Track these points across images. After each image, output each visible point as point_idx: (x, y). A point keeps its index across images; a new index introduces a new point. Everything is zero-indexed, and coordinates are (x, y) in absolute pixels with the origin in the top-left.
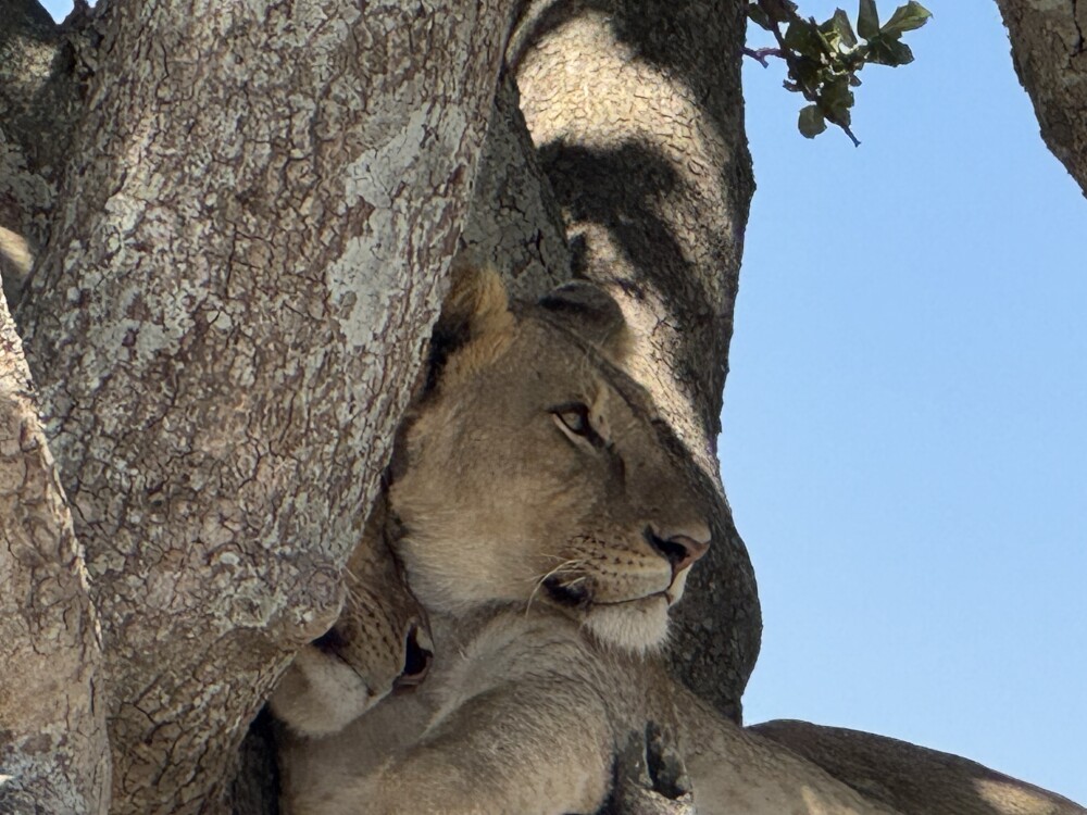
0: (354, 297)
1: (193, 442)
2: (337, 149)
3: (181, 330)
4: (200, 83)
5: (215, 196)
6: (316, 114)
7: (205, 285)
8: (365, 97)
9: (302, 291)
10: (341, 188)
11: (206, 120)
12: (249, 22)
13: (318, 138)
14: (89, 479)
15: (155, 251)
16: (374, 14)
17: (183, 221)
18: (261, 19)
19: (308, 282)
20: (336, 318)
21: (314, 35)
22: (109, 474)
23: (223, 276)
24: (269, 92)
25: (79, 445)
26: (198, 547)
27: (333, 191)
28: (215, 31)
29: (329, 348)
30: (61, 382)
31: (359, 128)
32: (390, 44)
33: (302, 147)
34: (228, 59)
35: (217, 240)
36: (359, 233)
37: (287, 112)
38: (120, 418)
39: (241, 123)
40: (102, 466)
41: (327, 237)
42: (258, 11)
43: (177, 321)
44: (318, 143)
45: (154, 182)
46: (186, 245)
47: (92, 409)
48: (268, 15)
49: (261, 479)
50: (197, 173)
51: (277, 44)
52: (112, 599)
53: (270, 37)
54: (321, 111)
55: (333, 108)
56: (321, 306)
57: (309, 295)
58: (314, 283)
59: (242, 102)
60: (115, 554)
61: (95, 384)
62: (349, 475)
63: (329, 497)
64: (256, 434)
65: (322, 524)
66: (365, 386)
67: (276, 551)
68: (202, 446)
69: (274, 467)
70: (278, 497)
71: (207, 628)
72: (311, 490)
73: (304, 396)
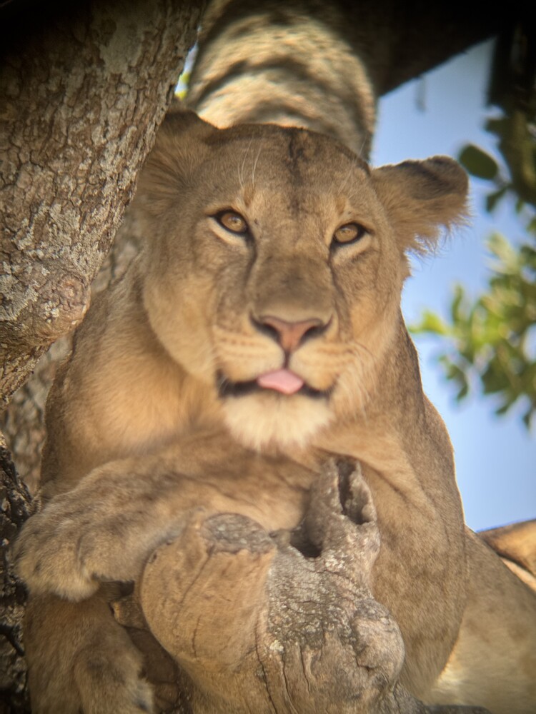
20: (96, 43)
29: (88, 71)
49: (20, 185)
62: (100, 196)
63: (81, 213)
64: (18, 143)
65: (73, 237)
66: (118, 114)
67: (30, 254)
69: (33, 176)
70: (35, 204)
72: (66, 203)
73: (64, 113)
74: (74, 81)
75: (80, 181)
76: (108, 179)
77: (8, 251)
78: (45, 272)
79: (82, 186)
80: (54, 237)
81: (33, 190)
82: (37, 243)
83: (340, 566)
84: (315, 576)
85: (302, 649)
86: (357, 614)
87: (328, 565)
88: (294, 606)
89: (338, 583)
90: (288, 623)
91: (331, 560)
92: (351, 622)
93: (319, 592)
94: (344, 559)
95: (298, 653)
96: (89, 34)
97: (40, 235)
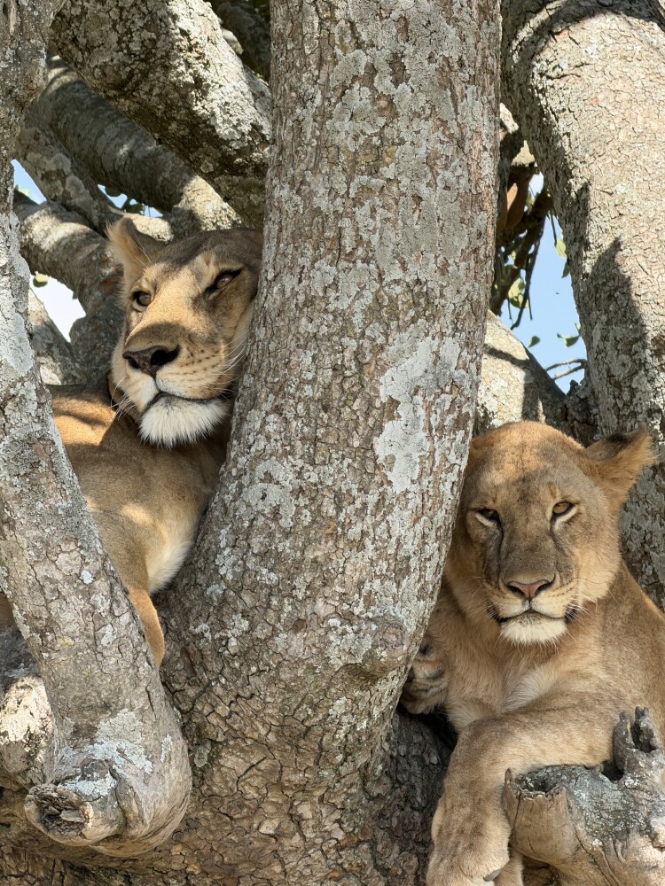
0: (393, 458)
1: (303, 553)
2: (373, 368)
3: (291, 487)
4: (290, 337)
5: (302, 403)
6: (358, 348)
7: (302, 457)
8: (387, 336)
9: (360, 456)
10: (377, 391)
11: (294, 359)
12: (315, 297)
13: (359, 362)
14: (248, 581)
15: (272, 440)
16: (389, 285)
17: (286, 420)
18: (321, 294)
19: (362, 450)
20: (383, 471)
21: (353, 301)
22: (258, 578)
23: (312, 450)
24: (329, 337)
25: (240, 562)
26: (314, 617)
27: (372, 394)
28: (297, 305)
29: (381, 490)
30: (230, 525)
31: (384, 355)
32: (400, 303)
33: (350, 368)
34: (304, 321)
35: (306, 430)
36: (392, 418)
37: (341, 350)
38: (261, 543)
39: (314, 358)
40: (254, 573)
41: (371, 422)
42: (319, 291)
43: (288, 481)
44: (360, 366)
45: (269, 399)
46: (288, 435)
47: (246, 540)
48: (325, 291)
49: (348, 573)
50: (292, 391)
51: (331, 307)
52: (268, 653)
53: (327, 304)
54: (360, 346)
55: (366, 343)
56: (372, 464)
57: (364, 458)
58: (367, 450)
59: (313, 345)
60: (265, 625)
61: (246, 524)
62: (408, 567)
63: (396, 581)
64: (341, 546)
65: (394, 598)
66: (410, 512)
67: (364, 616)
68: (310, 556)
69: (356, 565)
70: (361, 583)
71: (327, 666)
72: (383, 577)
73: (369, 520)
74: (372, 499)
75: (391, 561)
76: (412, 555)
77: (348, 618)
78: (374, 627)
79: (393, 564)
80: (380, 601)
81: (358, 574)
82: (367, 608)
83: (636, 784)
84: (619, 793)
85: (614, 843)
86: (649, 813)
87: (627, 784)
88: (605, 815)
89: (635, 795)
90: (602, 826)
91: (629, 781)
92: (645, 820)
93: (622, 803)
94: (638, 778)
95: (612, 845)
96: (377, 467)
97: (369, 602)
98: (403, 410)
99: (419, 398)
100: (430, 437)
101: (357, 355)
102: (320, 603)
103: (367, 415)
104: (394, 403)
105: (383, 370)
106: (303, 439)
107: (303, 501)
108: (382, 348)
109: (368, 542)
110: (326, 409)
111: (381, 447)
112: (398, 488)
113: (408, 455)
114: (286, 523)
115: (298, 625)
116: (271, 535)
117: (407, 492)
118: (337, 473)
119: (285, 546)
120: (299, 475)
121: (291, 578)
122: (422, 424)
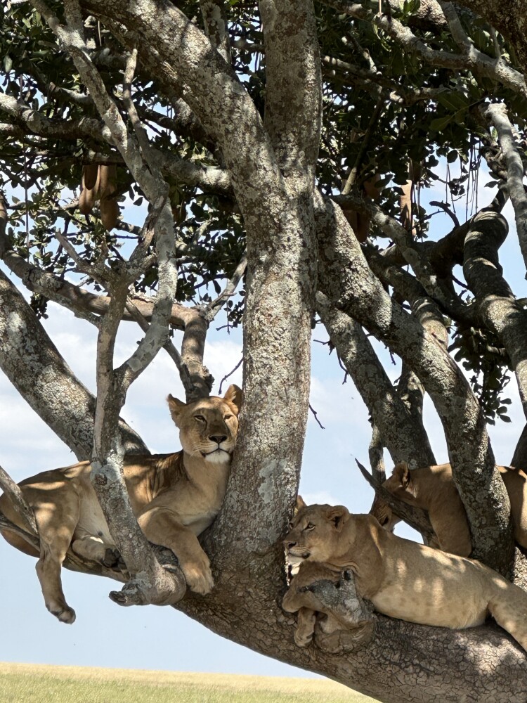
0: (264, 493)
1: (239, 519)
2: (258, 468)
3: (236, 500)
5: (239, 476)
7: (239, 491)
10: (259, 474)
14: (226, 525)
20: (261, 497)
22: (229, 525)
23: (241, 490)
25: (225, 520)
26: (243, 537)
27: (257, 475)
29: (261, 502)
31: (261, 464)
33: (251, 467)
35: (240, 484)
36: (263, 482)
37: (249, 462)
40: (228, 523)
41: (257, 483)
44: (254, 467)
49: (251, 525)
52: (231, 546)
54: (254, 461)
57: (255, 493)
58: (256, 491)
60: (230, 538)
62: (271, 524)
63: (267, 528)
64: (249, 518)
65: (267, 533)
66: (271, 509)
67: (256, 538)
68: (241, 520)
69: (253, 523)
70: (255, 529)
71: (247, 551)
72: (263, 527)
73: (257, 511)
74: (258, 505)
76: (272, 521)
77: (252, 538)
78: (259, 541)
79: (266, 523)
80: (262, 534)
81: (254, 526)
82: (258, 536)
83: (343, 590)
87: (340, 589)
89: (342, 593)
94: (343, 588)
96: (259, 496)
97: (258, 534)
98: (266, 480)
99: (272, 477)
100: (277, 488)
101: (254, 463)
102: (244, 534)
103: (256, 481)
104: (264, 478)
105: (260, 469)
106: (239, 487)
107: (239, 504)
108: (260, 462)
109: (257, 517)
110: (245, 478)
111: (260, 491)
112: (266, 502)
113: (269, 493)
114: (235, 510)
115: (238, 539)
116: (231, 513)
117: (269, 503)
118: (248, 497)
119: (234, 516)
120: (238, 497)
121: (236, 526)
122: (273, 484)
